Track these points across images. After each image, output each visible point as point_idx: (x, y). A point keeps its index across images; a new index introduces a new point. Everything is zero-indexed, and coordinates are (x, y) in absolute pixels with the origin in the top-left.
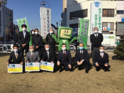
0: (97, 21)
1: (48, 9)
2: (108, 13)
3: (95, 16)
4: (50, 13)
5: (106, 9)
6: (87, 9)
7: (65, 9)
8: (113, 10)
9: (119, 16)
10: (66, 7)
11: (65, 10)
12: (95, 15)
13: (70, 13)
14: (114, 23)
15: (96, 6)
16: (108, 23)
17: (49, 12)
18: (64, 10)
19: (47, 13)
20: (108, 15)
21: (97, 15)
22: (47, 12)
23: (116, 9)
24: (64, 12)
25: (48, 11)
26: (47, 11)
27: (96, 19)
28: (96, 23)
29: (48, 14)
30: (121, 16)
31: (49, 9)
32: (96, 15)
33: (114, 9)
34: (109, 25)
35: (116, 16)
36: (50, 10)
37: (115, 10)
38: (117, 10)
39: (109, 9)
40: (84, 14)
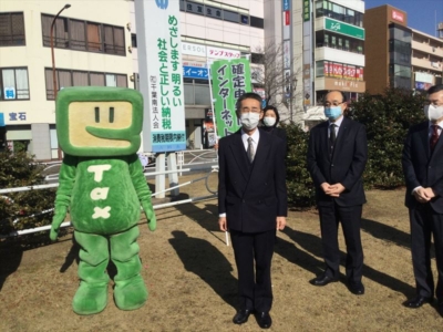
0: (166, 64)
2: (104, 39)
3: (160, 45)
5: (96, 24)
6: (20, 14)
8: (119, 31)
12: (159, 40)
14: (126, 75)
16: (108, 77)
20: (105, 45)
21: (164, 42)
23: (128, 28)
27: (163, 56)
28: (165, 74)
32: (161, 43)
33: (122, 28)
34: (111, 81)
37: (126, 30)
38: (132, 34)
39: (105, 25)
40: (9, 32)
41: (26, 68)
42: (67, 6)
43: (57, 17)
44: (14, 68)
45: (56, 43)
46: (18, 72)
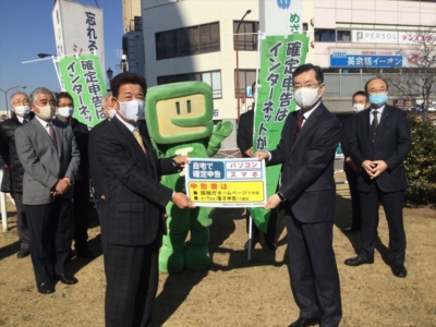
1: (88, 10)
4: (99, 29)
6: (217, 23)
7: (137, 19)
9: (323, 46)
10: (139, 15)
11: (136, 24)
13: (158, 35)
15: (280, 5)
17: (94, 24)
18: (133, 23)
19: (87, 26)
22: (88, 21)
23: (312, 25)
24: (131, 33)
25: (90, 19)
26: (86, 18)
29: (90, 30)
30: (329, 48)
31: (93, 11)
33: (305, 25)
35: (313, 46)
36: (99, 15)
38: (315, 29)
40: (208, 41)
41: (219, 71)
42: (249, 12)
43: (241, 22)
44: (211, 72)
45: (245, 46)
46: (214, 74)
